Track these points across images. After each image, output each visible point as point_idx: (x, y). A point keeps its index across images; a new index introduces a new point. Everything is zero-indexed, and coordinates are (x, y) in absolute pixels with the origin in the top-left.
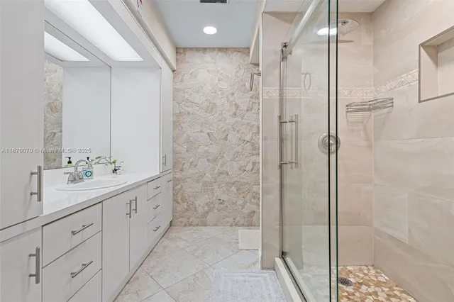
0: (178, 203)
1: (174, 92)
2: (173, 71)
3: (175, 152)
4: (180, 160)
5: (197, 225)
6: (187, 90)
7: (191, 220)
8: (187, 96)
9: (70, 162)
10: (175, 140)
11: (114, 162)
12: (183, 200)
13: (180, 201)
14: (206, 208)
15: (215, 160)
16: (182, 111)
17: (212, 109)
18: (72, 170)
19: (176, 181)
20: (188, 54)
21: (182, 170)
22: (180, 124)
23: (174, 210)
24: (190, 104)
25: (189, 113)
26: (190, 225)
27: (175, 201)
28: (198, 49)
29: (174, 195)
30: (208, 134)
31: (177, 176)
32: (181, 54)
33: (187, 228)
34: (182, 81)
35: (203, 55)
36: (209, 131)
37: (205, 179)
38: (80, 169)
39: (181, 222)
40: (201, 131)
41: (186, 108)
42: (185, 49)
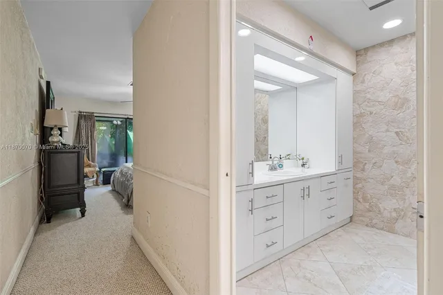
0: (359, 202)
1: (354, 94)
2: (353, 75)
3: (355, 152)
4: (361, 160)
5: (382, 229)
6: (369, 90)
7: (374, 221)
8: (368, 96)
9: (271, 158)
10: (355, 140)
11: (303, 159)
12: (365, 199)
13: (361, 200)
14: (394, 214)
15: (407, 162)
16: (363, 111)
17: (403, 104)
18: (271, 163)
19: (356, 180)
20: (369, 54)
21: (363, 170)
22: (361, 125)
23: (355, 207)
24: (372, 103)
25: (371, 113)
26: (373, 227)
27: (356, 199)
28: (382, 45)
29: (354, 193)
30: (397, 133)
31: (358, 176)
32: (361, 55)
33: (369, 229)
34: (363, 82)
35: (390, 48)
36: (398, 130)
37: (392, 181)
38: (275, 162)
39: (363, 221)
40: (387, 131)
41: (368, 109)
42: (366, 49)
